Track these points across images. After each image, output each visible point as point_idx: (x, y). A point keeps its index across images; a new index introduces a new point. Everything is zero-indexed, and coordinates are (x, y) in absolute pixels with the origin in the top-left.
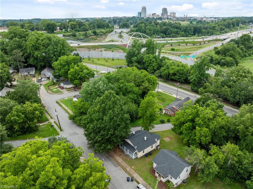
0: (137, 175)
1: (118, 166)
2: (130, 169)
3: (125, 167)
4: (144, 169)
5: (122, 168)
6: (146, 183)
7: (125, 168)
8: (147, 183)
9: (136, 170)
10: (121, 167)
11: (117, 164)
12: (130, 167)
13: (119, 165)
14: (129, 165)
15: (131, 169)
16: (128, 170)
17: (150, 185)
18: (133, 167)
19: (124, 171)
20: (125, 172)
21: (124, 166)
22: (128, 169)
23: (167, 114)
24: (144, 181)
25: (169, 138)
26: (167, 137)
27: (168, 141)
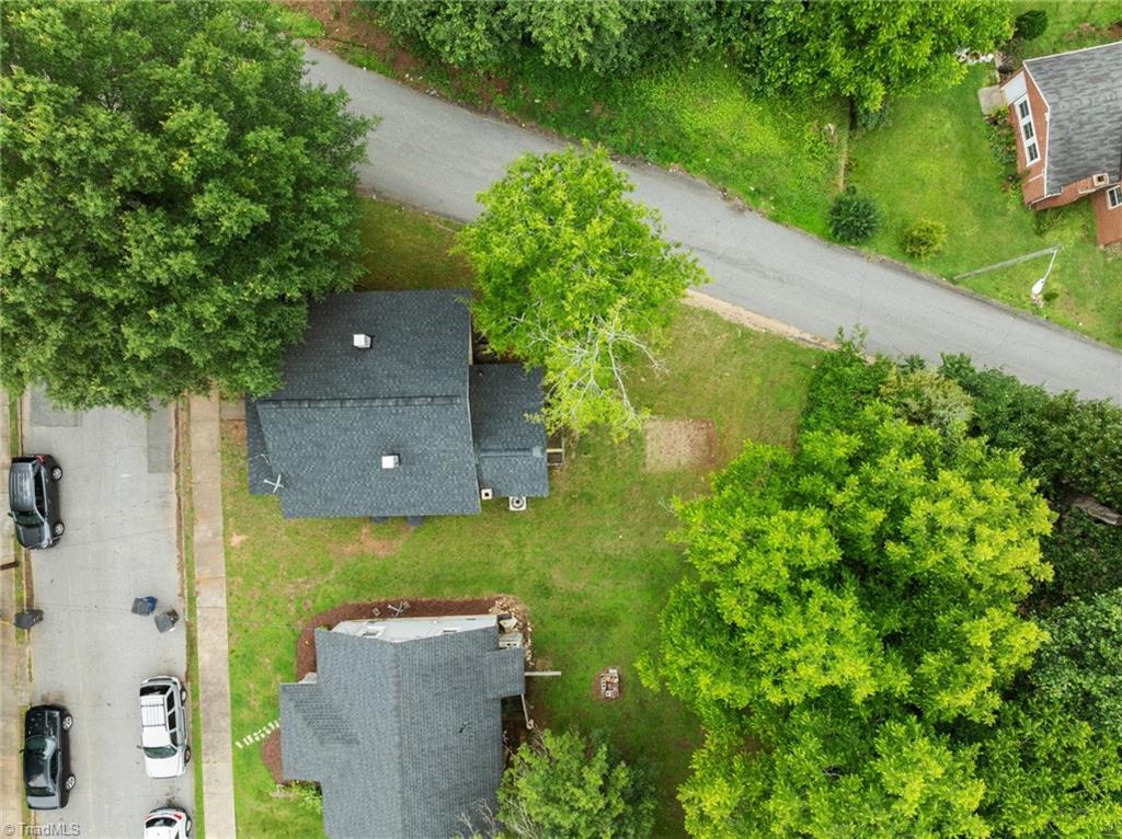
0: (222, 603)
1: (169, 466)
2: (215, 535)
3: (197, 504)
4: (290, 589)
5: (179, 505)
6: (226, 679)
7: (192, 509)
8: (232, 684)
9: (240, 565)
10: (177, 487)
11: (168, 454)
12: (226, 524)
13: (177, 466)
14: (229, 507)
15: (220, 538)
16: (196, 538)
17: (237, 701)
18: (236, 540)
19: (173, 524)
20: (175, 538)
21: (195, 493)
22: (203, 532)
23: (1011, 141)
24: (226, 667)
25: (702, 439)
26: (695, 419)
27: (659, 468)
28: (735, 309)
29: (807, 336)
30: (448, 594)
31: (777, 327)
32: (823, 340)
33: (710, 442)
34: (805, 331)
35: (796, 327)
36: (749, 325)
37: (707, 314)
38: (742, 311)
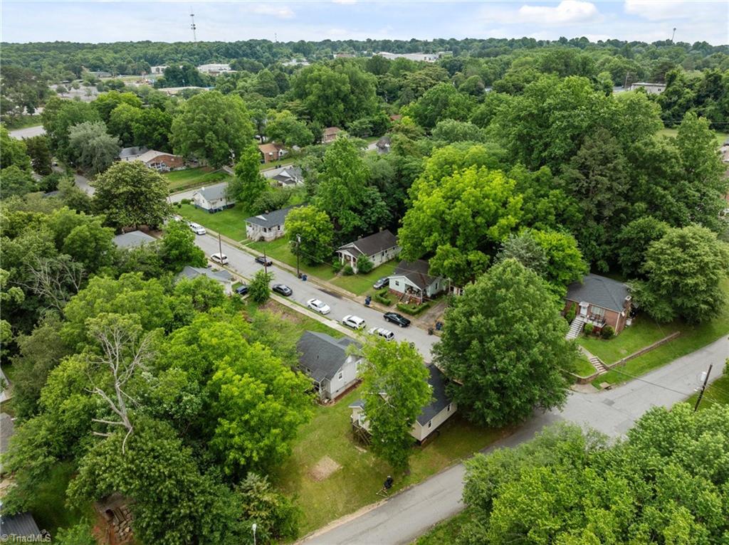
25: (318, 476)
26: (326, 479)
27: (323, 459)
28: (346, 522)
29: (311, 537)
30: (349, 394)
31: (325, 530)
32: (304, 542)
33: (315, 477)
34: (314, 538)
35: (318, 536)
36: (335, 521)
37: (354, 511)
38: (343, 523)
